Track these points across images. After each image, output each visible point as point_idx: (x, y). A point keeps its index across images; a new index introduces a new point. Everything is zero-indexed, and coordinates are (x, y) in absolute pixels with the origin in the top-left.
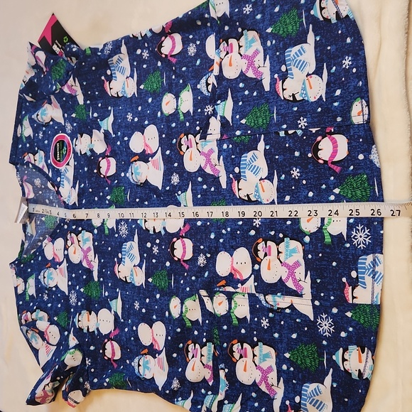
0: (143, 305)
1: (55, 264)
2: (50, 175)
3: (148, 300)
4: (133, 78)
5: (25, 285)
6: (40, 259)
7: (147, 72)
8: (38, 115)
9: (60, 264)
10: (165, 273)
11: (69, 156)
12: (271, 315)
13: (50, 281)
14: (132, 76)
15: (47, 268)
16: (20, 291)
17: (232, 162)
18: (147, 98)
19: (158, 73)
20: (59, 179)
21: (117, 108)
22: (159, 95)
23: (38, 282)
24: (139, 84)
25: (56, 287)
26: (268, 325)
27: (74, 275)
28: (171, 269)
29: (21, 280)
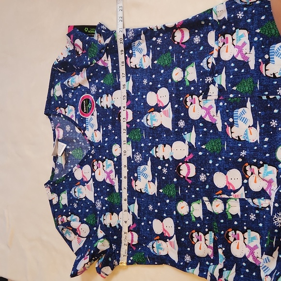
0: (155, 207)
1: (83, 182)
2: (77, 122)
3: (159, 204)
4: (149, 56)
5: (59, 198)
6: (70, 180)
7: (160, 52)
8: (68, 82)
9: (87, 182)
10: (173, 186)
11: (93, 109)
12: (257, 212)
13: (80, 195)
14: (148, 54)
15: (77, 186)
16: (55, 202)
17: (227, 114)
18: (160, 70)
19: (169, 54)
20: (84, 125)
21: (135, 75)
22: (169, 69)
23: (69, 195)
24: (153, 60)
25: (85, 197)
26: (255, 218)
27: (99, 189)
28: (178, 183)
29: (55, 195)
